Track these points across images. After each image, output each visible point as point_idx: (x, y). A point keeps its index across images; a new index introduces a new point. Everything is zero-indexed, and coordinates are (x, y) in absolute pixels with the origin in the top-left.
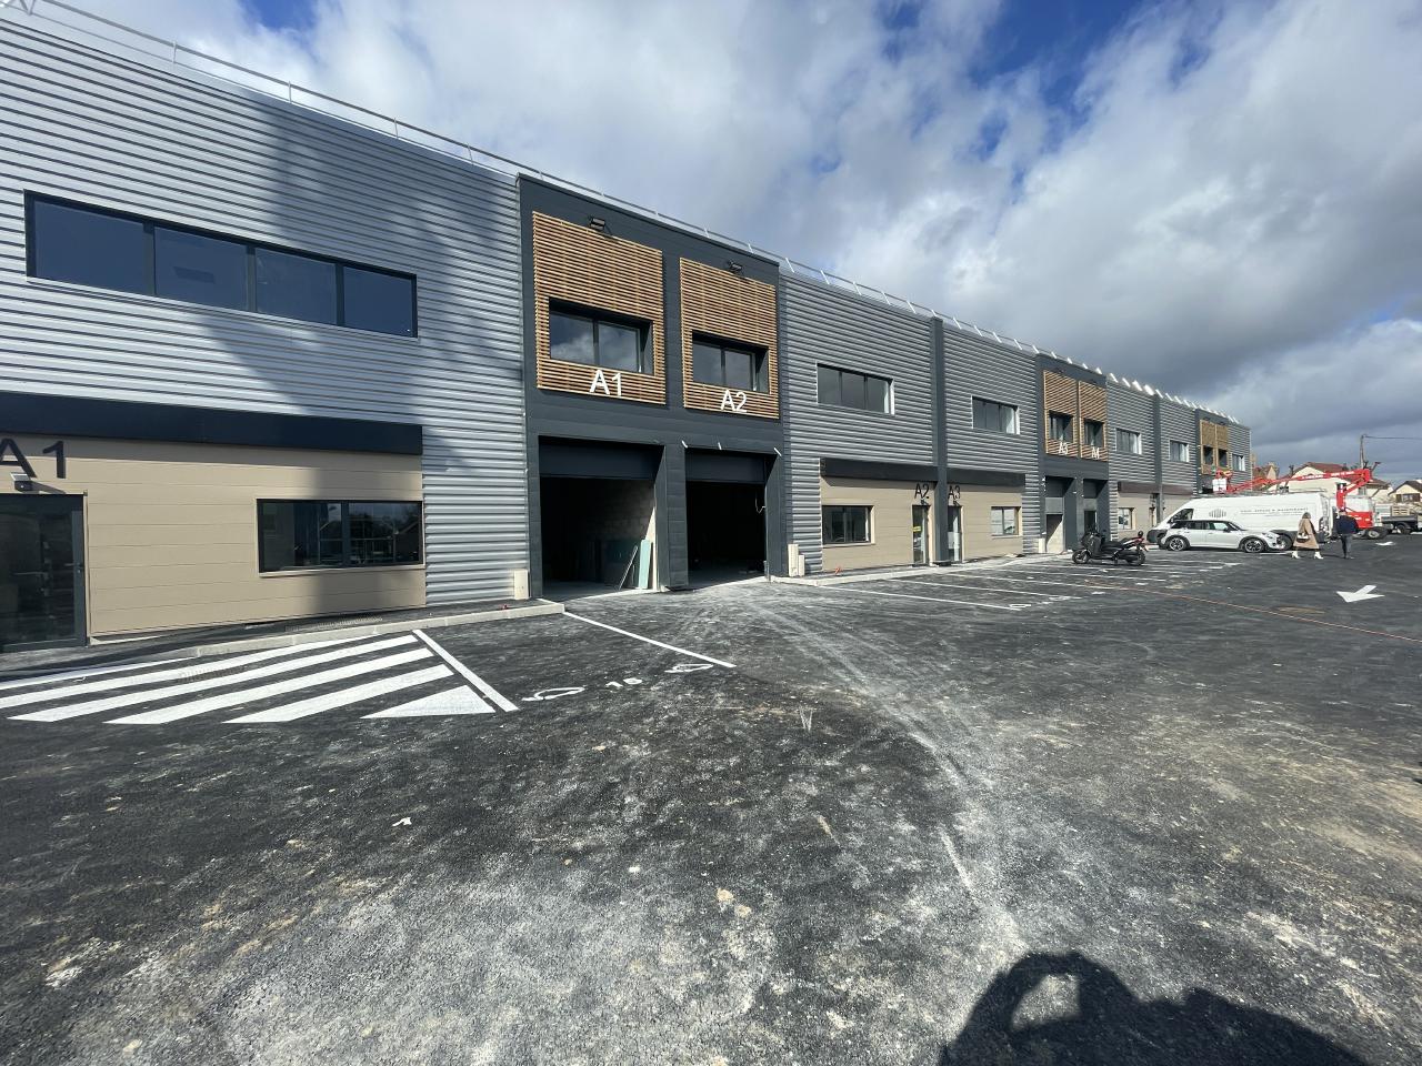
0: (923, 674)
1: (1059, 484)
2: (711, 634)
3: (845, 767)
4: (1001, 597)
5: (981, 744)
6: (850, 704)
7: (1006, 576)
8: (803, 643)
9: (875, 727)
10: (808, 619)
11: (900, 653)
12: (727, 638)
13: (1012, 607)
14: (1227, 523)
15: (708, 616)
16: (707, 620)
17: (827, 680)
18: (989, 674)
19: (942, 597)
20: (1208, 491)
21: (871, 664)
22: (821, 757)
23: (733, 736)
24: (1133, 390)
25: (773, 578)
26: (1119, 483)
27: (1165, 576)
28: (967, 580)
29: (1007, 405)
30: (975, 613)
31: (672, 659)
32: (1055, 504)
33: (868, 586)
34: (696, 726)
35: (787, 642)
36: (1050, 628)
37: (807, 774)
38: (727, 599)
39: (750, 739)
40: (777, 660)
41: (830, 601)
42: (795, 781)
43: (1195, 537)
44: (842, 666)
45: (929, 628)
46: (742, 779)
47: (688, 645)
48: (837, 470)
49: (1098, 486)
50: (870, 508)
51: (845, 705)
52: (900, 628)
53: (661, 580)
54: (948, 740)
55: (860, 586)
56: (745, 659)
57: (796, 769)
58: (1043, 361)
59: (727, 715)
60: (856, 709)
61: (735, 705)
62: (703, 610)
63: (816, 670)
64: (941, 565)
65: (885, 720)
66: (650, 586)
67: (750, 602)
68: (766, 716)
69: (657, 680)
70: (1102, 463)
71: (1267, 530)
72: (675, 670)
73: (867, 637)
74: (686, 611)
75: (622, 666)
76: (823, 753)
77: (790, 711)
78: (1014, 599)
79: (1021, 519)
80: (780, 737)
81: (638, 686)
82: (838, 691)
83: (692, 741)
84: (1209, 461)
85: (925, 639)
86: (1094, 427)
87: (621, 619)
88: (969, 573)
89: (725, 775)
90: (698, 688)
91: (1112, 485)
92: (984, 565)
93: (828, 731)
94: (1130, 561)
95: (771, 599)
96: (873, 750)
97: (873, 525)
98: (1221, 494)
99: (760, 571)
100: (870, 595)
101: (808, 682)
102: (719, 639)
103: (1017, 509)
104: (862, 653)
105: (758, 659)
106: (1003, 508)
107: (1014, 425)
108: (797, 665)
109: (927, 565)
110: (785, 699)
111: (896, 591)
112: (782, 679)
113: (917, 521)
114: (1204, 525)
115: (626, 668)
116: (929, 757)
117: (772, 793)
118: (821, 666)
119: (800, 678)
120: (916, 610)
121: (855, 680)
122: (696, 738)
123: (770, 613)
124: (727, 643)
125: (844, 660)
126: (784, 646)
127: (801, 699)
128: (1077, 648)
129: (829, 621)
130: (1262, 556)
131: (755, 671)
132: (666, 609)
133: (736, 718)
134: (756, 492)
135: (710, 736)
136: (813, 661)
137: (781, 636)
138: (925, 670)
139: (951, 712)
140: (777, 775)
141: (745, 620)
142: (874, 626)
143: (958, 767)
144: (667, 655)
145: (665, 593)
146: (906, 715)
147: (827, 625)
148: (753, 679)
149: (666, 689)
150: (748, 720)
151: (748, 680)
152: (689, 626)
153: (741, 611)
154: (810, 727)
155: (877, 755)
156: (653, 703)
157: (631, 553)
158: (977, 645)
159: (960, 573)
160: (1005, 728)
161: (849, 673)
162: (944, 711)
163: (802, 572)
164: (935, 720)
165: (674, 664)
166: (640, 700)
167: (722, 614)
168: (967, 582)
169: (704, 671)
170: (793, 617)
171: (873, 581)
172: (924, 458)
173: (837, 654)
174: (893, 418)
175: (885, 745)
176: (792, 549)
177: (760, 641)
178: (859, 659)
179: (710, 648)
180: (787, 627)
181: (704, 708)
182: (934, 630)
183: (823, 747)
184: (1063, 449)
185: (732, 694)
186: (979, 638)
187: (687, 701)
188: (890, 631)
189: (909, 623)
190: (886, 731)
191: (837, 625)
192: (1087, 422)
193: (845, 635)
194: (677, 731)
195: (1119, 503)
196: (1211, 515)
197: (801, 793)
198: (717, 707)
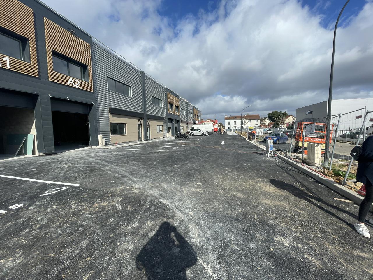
0: (154, 175)
1: (171, 120)
2: (67, 171)
3: (141, 226)
4: (163, 148)
5: (182, 198)
6: (134, 193)
7: (162, 143)
8: (109, 170)
9: (146, 200)
10: (109, 160)
11: (144, 168)
12: (76, 172)
13: (167, 151)
14: (200, 130)
15: (65, 164)
16: (65, 165)
17: (123, 184)
18: (172, 171)
19: (150, 149)
20: (195, 123)
21: (136, 174)
22: (130, 224)
23: (83, 226)
24: (183, 100)
25: (93, 147)
26: (181, 121)
27: (193, 141)
28: (153, 144)
29: (160, 99)
30: (160, 153)
31: (45, 187)
32: (170, 125)
33: (127, 147)
34: (59, 227)
35: (103, 171)
36: (178, 156)
37: (126, 236)
38: (74, 156)
39: (93, 225)
40: (100, 179)
41: (116, 153)
42: (121, 243)
43: (195, 133)
44: (126, 177)
45: (149, 159)
46: (91, 255)
47: (55, 178)
48: (115, 112)
49: (178, 121)
50: (125, 124)
51: (132, 193)
52: (141, 160)
53: (40, 150)
54: (172, 199)
55: (124, 147)
56: (85, 181)
57: (119, 235)
58: (167, 90)
59: (78, 213)
60: (137, 194)
61: (82, 206)
62: (63, 161)
63: (117, 180)
64: (145, 140)
65: (149, 196)
66: (34, 153)
67: (85, 156)
68: (99, 208)
69: (34, 202)
70: (178, 116)
71: (205, 131)
72: (46, 193)
73: (132, 164)
74: (54, 163)
75: (9, 198)
76: (130, 221)
77: (110, 202)
78: (166, 148)
79: (163, 128)
80: (108, 218)
81: (20, 208)
82: (128, 187)
83: (57, 238)
84: (195, 117)
85: (150, 163)
86: (177, 107)
87: (14, 171)
88: (153, 142)
89: (80, 256)
90: (60, 201)
91: (180, 121)
92: (156, 140)
93: (129, 208)
94: (186, 138)
95: (93, 154)
96: (150, 212)
97: (127, 129)
98: (197, 124)
99: (87, 145)
100: (128, 150)
101: (115, 186)
102: (71, 173)
103: (162, 126)
104: (132, 170)
105: (91, 180)
106: (159, 126)
107: (161, 105)
108: (109, 179)
109: (142, 140)
110: (107, 197)
111: (136, 148)
112: (104, 187)
113: (139, 128)
114: (196, 130)
115: (12, 199)
116: (169, 209)
117: (110, 259)
118: (118, 178)
119: (111, 185)
120: (143, 154)
121: (133, 181)
122: (60, 235)
123: (94, 160)
124: (76, 175)
125: (126, 174)
126: (102, 172)
127: (114, 195)
128: (187, 160)
129: (117, 160)
130: (205, 136)
131: (90, 186)
132: (43, 163)
133: (83, 214)
134: (85, 117)
135: (69, 231)
136: (115, 177)
137: (99, 168)
138: (154, 173)
139: (168, 187)
140: (111, 243)
141: (83, 164)
142: (133, 160)
143: (180, 210)
144: (41, 186)
145: (43, 156)
146: (155, 192)
147: (117, 162)
148: (90, 190)
149: (40, 206)
150: (90, 213)
151: (88, 191)
152: (55, 169)
153: (80, 160)
154: (121, 208)
155: (152, 214)
156: (30, 218)
157: (22, 140)
158: (164, 163)
159: (151, 142)
160: (185, 189)
161: (130, 179)
162: (166, 187)
163: (104, 144)
164: (165, 192)
165: (46, 190)
166: (20, 218)
167: (72, 162)
168: (153, 145)
169: (63, 191)
170: (103, 160)
171: (128, 146)
172: (140, 111)
173: (123, 172)
174: (131, 98)
175: (153, 208)
176: (100, 137)
177: (91, 171)
178: (132, 173)
179: (67, 179)
180: (101, 164)
181: (64, 213)
182: (151, 159)
183: (129, 218)
184: (171, 112)
185: (80, 200)
186: (164, 160)
187: (54, 211)
188: (138, 161)
189: (143, 158)
190: (151, 202)
191: (121, 162)
192: (176, 106)
193: (124, 164)
194: (46, 234)
195: (182, 125)
196: (197, 128)
197: (125, 251)
198: (72, 210)
